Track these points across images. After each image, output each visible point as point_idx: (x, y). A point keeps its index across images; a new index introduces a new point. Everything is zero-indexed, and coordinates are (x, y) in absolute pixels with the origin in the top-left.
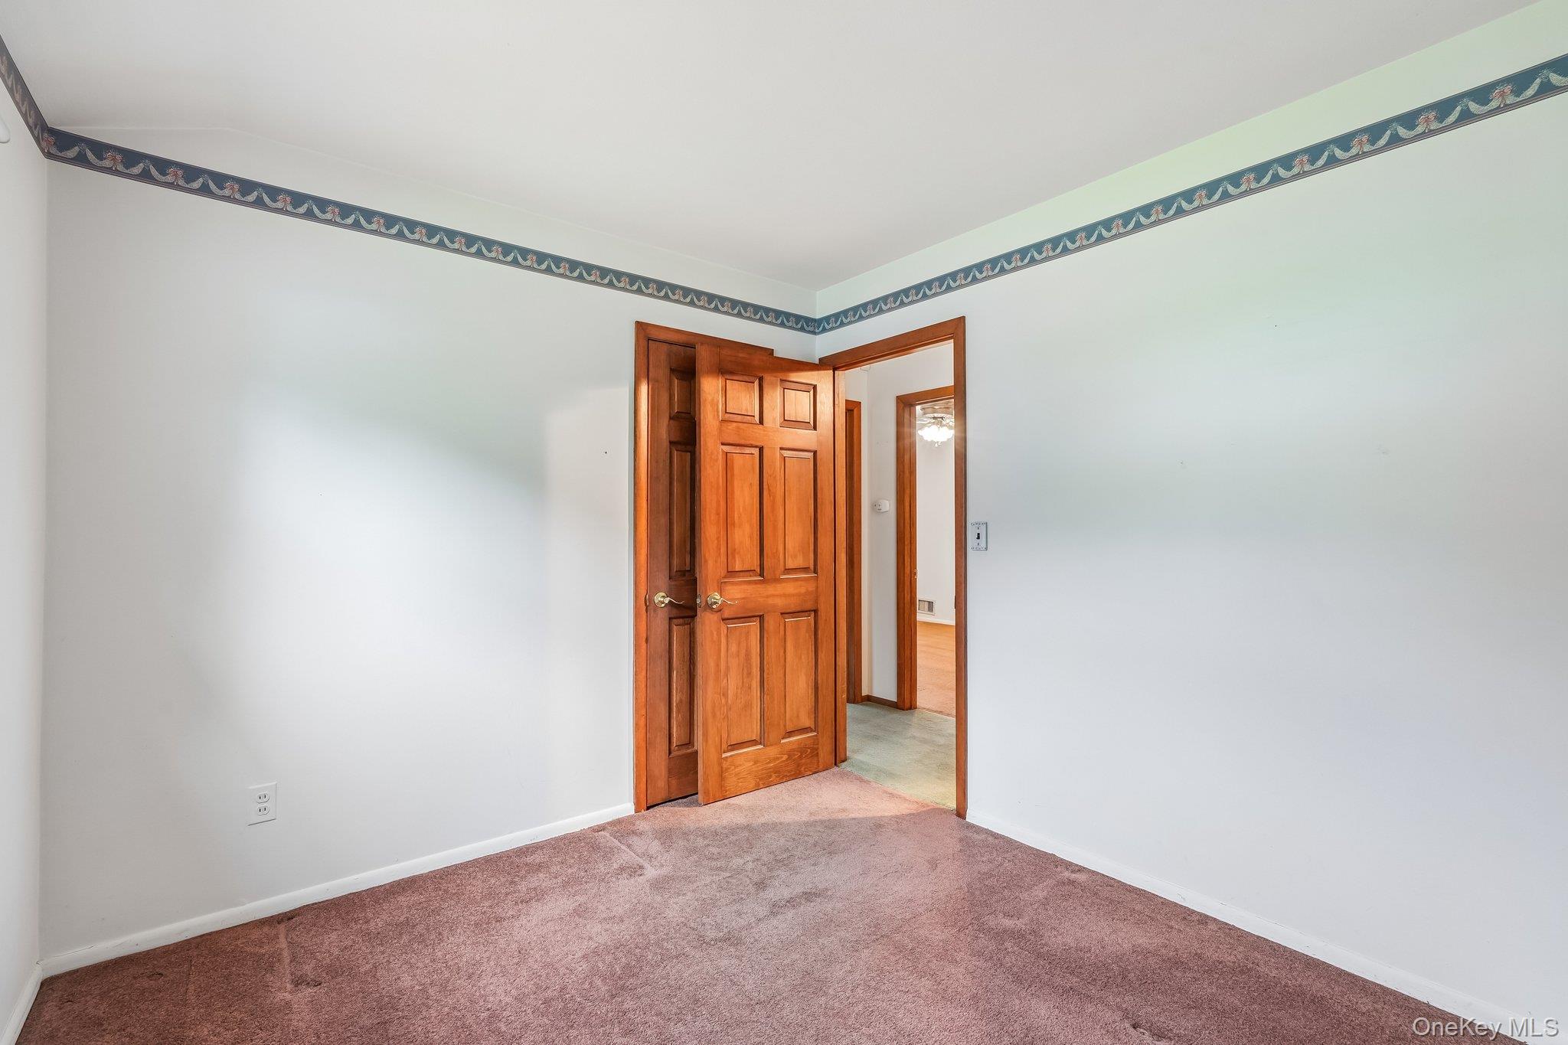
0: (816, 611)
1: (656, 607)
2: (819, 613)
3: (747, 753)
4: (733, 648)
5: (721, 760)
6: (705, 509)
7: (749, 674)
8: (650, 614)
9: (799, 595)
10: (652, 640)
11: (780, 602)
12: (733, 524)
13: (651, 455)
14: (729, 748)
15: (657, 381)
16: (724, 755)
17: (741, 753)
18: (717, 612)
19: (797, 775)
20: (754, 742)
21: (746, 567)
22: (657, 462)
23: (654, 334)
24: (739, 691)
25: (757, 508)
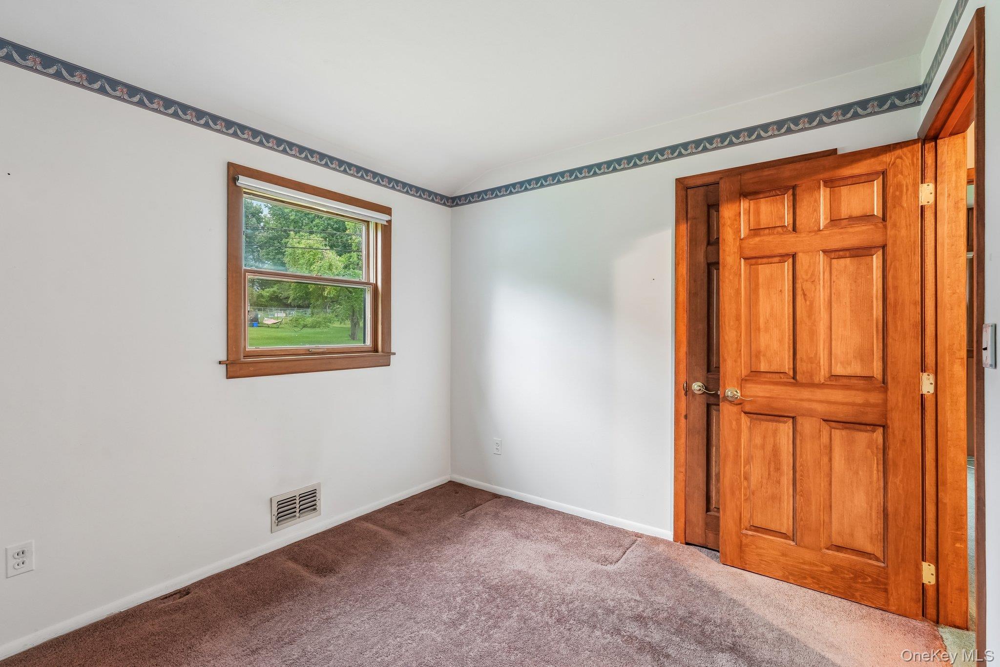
0: (885, 427)
1: (694, 394)
2: (890, 430)
3: (772, 541)
4: (758, 441)
5: (740, 535)
6: (725, 316)
7: (778, 469)
8: (689, 398)
9: (853, 404)
10: (691, 417)
11: (819, 408)
12: (758, 329)
13: (689, 277)
14: (753, 528)
15: (695, 218)
16: (744, 532)
17: (765, 538)
18: (737, 404)
19: (847, 594)
20: (784, 536)
21: (774, 368)
22: (695, 281)
23: (691, 183)
24: (765, 481)
25: (789, 314)
